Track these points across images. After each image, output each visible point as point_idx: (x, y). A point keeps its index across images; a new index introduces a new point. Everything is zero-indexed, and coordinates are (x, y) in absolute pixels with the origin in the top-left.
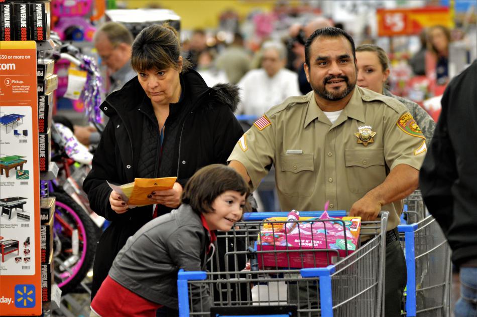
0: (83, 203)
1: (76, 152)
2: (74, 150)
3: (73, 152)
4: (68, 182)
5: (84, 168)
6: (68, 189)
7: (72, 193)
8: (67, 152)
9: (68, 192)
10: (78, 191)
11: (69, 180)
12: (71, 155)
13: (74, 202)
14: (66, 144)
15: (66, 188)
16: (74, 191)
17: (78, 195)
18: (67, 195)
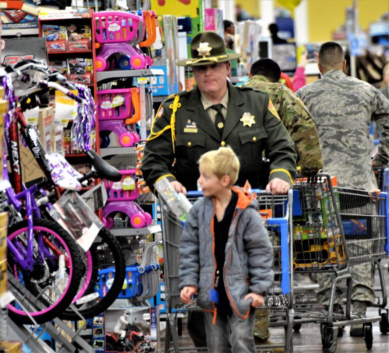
0: (69, 228)
1: (62, 178)
2: (59, 176)
3: (59, 178)
4: (54, 208)
5: (70, 194)
6: (53, 215)
7: (59, 218)
8: (53, 178)
9: (54, 217)
10: (64, 217)
11: (55, 205)
12: (56, 181)
13: (60, 227)
14: (52, 171)
15: (51, 213)
16: (60, 217)
17: (64, 220)
18: (53, 220)
